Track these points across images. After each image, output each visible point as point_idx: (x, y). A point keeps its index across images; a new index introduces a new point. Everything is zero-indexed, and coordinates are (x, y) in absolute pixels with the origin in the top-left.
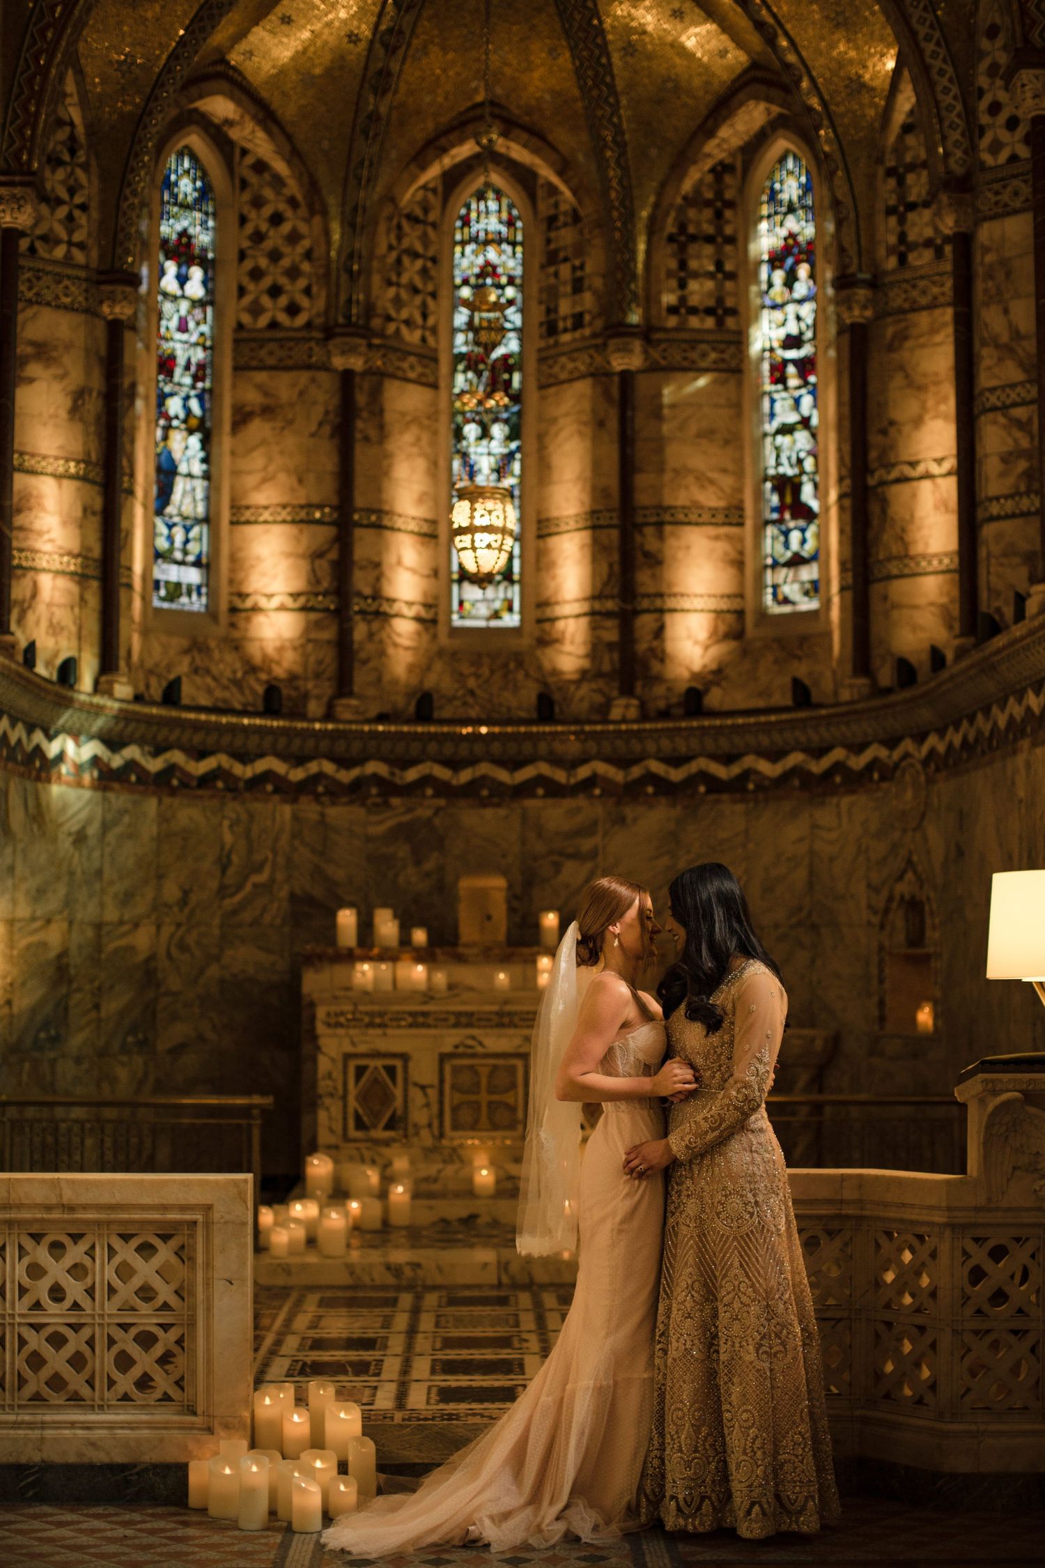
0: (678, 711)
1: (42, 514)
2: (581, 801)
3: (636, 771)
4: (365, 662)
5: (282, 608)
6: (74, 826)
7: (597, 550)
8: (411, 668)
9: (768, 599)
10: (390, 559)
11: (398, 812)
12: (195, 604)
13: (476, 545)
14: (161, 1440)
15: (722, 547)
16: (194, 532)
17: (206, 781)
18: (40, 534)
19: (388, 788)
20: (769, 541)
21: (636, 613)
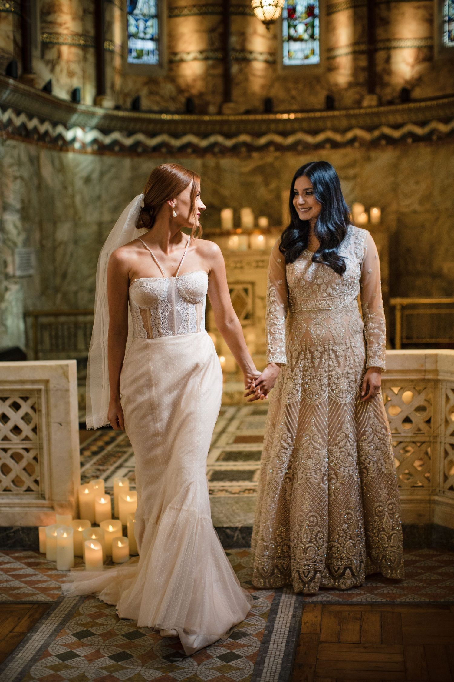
0: (397, 101)
1: (61, 14)
2: (348, 150)
3: (376, 133)
4: (237, 84)
5: (195, 59)
6: (84, 174)
7: (356, 19)
8: (263, 87)
9: (446, 39)
10: (250, 30)
11: (257, 159)
12: (152, 59)
13: (263, 4)
14: (26, 514)
15: (421, 12)
16: (149, 23)
17: (156, 149)
18: (61, 25)
19: (251, 148)
20: (446, 8)
21: (376, 50)
